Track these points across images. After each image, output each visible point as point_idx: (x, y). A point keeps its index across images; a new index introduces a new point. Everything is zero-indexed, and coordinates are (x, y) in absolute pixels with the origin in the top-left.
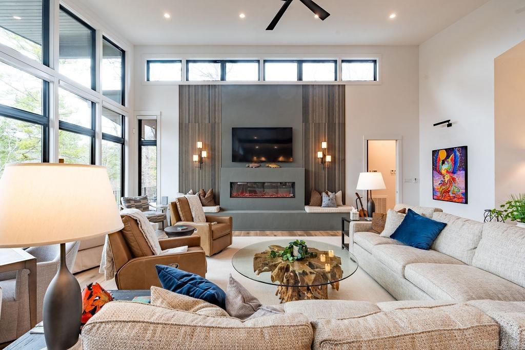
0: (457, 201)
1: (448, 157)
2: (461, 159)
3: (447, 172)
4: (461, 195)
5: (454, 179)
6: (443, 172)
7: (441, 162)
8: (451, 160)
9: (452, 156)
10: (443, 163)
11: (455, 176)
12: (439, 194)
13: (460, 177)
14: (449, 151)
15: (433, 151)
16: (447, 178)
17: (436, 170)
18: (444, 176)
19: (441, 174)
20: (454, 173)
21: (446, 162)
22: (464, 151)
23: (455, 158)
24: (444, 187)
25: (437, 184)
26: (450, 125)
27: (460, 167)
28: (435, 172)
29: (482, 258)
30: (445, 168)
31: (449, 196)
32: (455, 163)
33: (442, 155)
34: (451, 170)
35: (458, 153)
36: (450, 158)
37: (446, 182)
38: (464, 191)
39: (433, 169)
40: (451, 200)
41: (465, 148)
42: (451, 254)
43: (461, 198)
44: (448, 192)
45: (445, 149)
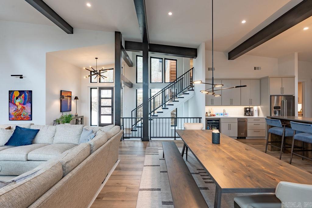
0: (26, 120)
1: (20, 95)
2: (29, 97)
3: (20, 104)
4: (29, 116)
5: (24, 108)
6: (17, 103)
7: (15, 98)
8: (23, 97)
9: (23, 95)
10: (17, 98)
11: (25, 106)
12: (13, 117)
13: (28, 107)
14: (21, 92)
15: (9, 91)
16: (20, 107)
17: (11, 102)
18: (17, 106)
19: (15, 105)
20: (24, 104)
21: (19, 98)
22: (30, 93)
23: (25, 96)
24: (17, 113)
25: (12, 111)
26: (21, 78)
27: (28, 101)
28: (11, 104)
29: (57, 139)
30: (17, 102)
31: (21, 117)
32: (25, 99)
33: (17, 94)
34: (22, 103)
35: (27, 94)
36: (22, 96)
37: (19, 109)
38: (30, 114)
39: (9, 102)
40: (22, 119)
41: (31, 92)
42: (43, 142)
43: (29, 118)
44: (21, 114)
45: (19, 91)
